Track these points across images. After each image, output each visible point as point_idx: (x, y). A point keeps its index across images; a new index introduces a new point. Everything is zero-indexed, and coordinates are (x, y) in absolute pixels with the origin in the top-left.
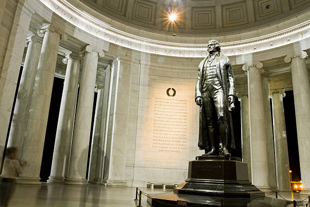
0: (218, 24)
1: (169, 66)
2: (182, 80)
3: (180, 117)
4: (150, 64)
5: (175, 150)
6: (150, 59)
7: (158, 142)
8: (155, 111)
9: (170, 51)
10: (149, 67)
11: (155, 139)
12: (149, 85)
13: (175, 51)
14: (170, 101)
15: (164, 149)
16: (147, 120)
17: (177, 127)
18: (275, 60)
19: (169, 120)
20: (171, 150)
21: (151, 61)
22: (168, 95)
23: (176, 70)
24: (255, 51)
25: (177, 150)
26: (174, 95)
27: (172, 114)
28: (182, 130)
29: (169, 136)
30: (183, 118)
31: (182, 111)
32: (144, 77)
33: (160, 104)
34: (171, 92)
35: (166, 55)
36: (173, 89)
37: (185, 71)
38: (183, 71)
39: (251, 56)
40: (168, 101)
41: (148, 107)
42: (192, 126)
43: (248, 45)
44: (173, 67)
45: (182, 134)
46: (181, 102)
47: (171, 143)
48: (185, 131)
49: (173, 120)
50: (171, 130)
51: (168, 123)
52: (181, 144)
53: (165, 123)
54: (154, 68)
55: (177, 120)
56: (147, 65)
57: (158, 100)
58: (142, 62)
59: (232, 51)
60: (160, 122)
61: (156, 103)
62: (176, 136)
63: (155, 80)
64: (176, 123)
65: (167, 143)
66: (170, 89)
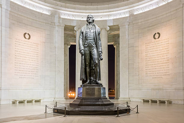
1: (25, 15)
3: (33, 55)
4: (9, 9)
5: (31, 77)
6: (9, 5)
7: (18, 71)
8: (15, 48)
9: (26, 3)
10: (9, 12)
11: (16, 69)
12: (10, 28)
13: (29, 4)
15: (22, 77)
16: (9, 55)
17: (32, 61)
19: (26, 56)
20: (28, 77)
21: (10, 7)
22: (25, 37)
23: (31, 20)
24: (82, 19)
25: (32, 77)
26: (29, 38)
27: (28, 52)
28: (35, 64)
29: (26, 67)
30: (36, 56)
31: (35, 51)
33: (19, 43)
34: (27, 36)
35: (23, 5)
36: (28, 34)
37: (37, 22)
38: (35, 22)
40: (25, 42)
41: (9, 45)
42: (42, 61)
43: (78, 14)
44: (29, 17)
45: (35, 66)
46: (34, 45)
47: (28, 72)
48: (37, 64)
49: (29, 57)
50: (28, 63)
51: (25, 58)
52: (35, 73)
53: (23, 58)
54: (13, 14)
55: (32, 57)
56: (7, 10)
57: (17, 40)
58: (3, 6)
59: (69, 15)
60: (19, 57)
61: (16, 43)
62: (31, 68)
63: (14, 24)
64: (31, 59)
65: (25, 72)
66: (26, 33)
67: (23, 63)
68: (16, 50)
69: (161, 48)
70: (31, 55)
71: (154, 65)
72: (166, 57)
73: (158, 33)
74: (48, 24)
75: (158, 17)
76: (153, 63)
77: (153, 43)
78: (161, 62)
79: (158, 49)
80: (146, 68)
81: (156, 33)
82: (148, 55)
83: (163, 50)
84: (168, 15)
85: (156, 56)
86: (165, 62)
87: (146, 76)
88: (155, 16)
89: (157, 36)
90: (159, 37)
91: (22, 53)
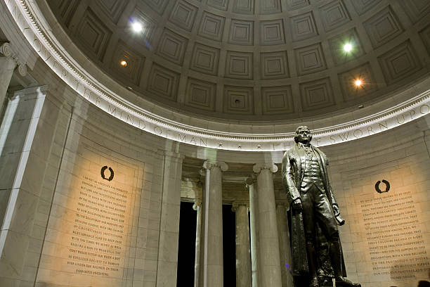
0: (179, 97)
1: (112, 132)
2: (125, 159)
3: (114, 217)
4: (86, 118)
5: (101, 271)
6: (87, 111)
7: (77, 254)
8: (81, 198)
9: (116, 109)
10: (82, 122)
11: (74, 248)
12: (78, 153)
13: (122, 113)
14: (104, 187)
15: (84, 269)
16: (66, 212)
17: (109, 232)
18: (239, 166)
19: (99, 218)
20: (95, 270)
21: (87, 114)
22: (103, 176)
23: (119, 142)
24: (221, 148)
25: (105, 271)
26: (111, 179)
27: (104, 209)
28: (116, 239)
29: (94, 246)
30: (119, 218)
31: (119, 208)
32: (73, 136)
33: (90, 188)
34: (107, 174)
35: (109, 113)
36: (110, 169)
37: (131, 147)
38: (128, 146)
39: (215, 153)
40: (101, 186)
41: (71, 189)
42: (131, 233)
43: (212, 137)
44: (117, 135)
45: (114, 244)
46: (120, 193)
48: (119, 239)
49: (105, 220)
50: (99, 235)
51: (96, 223)
52: (112, 261)
53: (93, 222)
54: (89, 127)
55: (110, 221)
56: (81, 118)
57: (87, 181)
58: (76, 111)
59: (193, 138)
60: (85, 220)
61: (84, 186)
62: (105, 248)
63: (87, 146)
64: (108, 226)
65: (90, 257)
66: (106, 167)
67: (91, 233)
68: (82, 201)
69: (398, 212)
70: (109, 216)
71: (388, 249)
72: (412, 230)
73: (384, 181)
74: (152, 151)
75: (378, 151)
76: (387, 244)
77: (377, 201)
78: (405, 242)
79: (392, 213)
80: (373, 256)
81: (379, 182)
82: (371, 226)
83: (402, 216)
84: (397, 149)
85: (390, 228)
86: (413, 240)
87: (375, 274)
88: (371, 151)
89: (382, 187)
90: (388, 189)
91: (92, 211)
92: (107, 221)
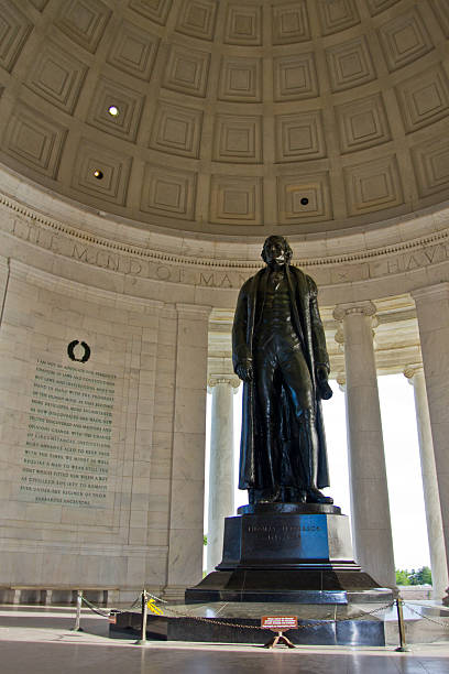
0: (198, 213)
3: (94, 416)
5: (79, 498)
7: (35, 475)
8: (35, 393)
9: (86, 251)
11: (29, 466)
13: (98, 254)
14: (73, 373)
15: (49, 496)
16: (11, 415)
17: (84, 439)
19: (69, 421)
20: (68, 497)
22: (72, 356)
23: (97, 301)
25: (84, 499)
26: (85, 359)
27: (77, 405)
28: (98, 449)
29: (64, 461)
30: (102, 418)
31: (101, 402)
33: (50, 376)
36: (84, 344)
37: (118, 306)
38: (112, 304)
40: (68, 372)
42: (125, 440)
45: (97, 457)
46: (102, 379)
47: (69, 480)
48: (104, 450)
49: (79, 422)
50: (71, 446)
51: (65, 428)
52: (95, 482)
53: (59, 427)
55: (88, 423)
57: (45, 366)
59: (226, 276)
60: (45, 424)
61: (40, 374)
62: (81, 464)
64: (84, 431)
65: (58, 479)
67: (57, 443)
68: (38, 397)
70: (87, 415)
74: (155, 308)
91: (55, 410)
92: (84, 423)
